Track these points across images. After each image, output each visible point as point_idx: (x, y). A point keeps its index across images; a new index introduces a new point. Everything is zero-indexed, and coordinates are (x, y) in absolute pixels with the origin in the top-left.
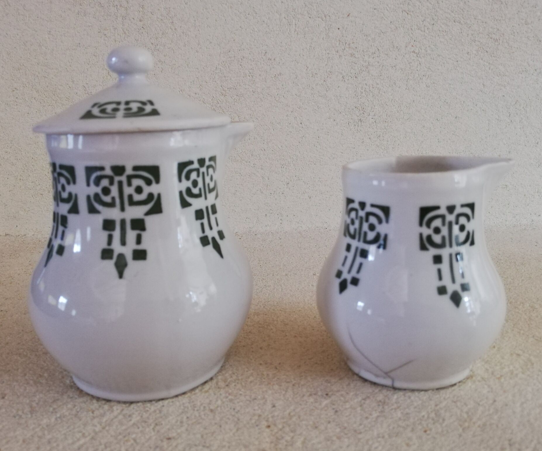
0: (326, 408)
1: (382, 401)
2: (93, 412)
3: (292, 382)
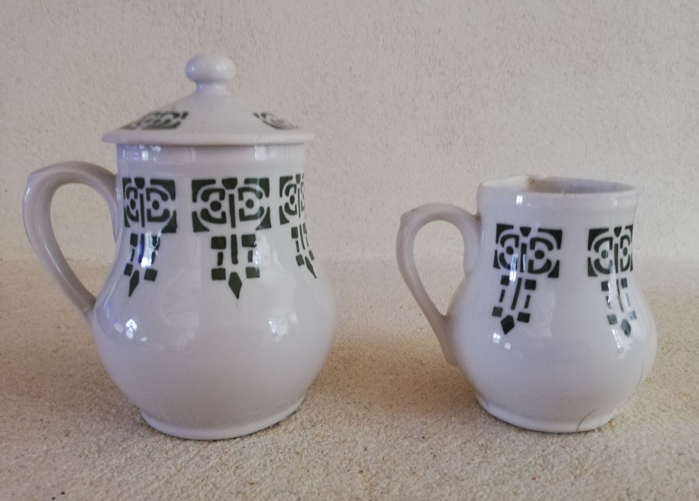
0: (423, 453)
1: (484, 445)
2: (166, 453)
3: (384, 423)
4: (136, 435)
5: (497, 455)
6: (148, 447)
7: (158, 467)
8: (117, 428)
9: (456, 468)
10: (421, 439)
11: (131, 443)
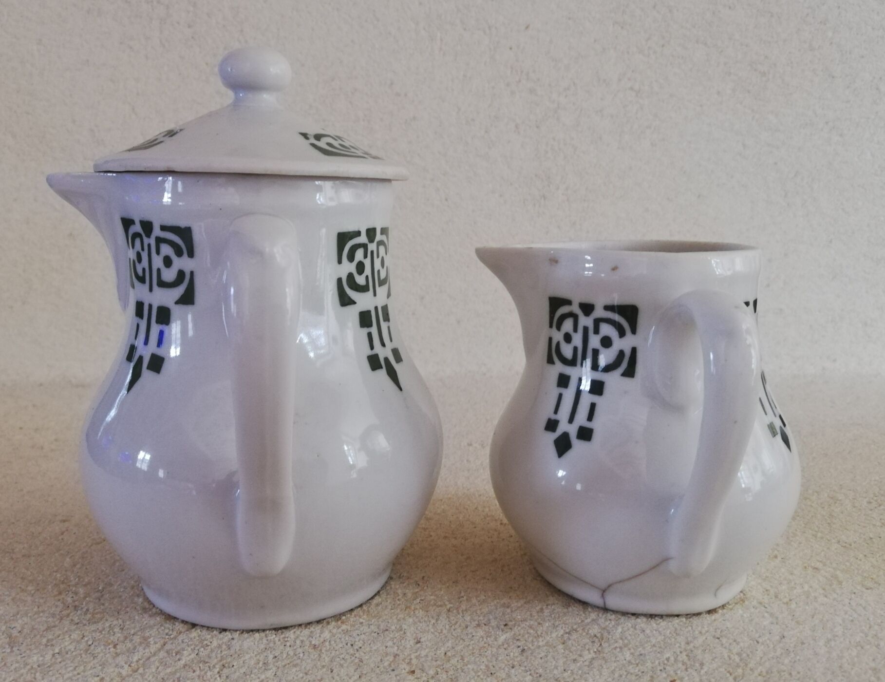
0: (506, 646)
1: (599, 635)
2: (115, 647)
3: (446, 605)
4: (66, 622)
5: (618, 650)
6: (86, 639)
7: (103, 665)
8: (37, 613)
9: (556, 667)
10: (503, 627)
11: (60, 632)
